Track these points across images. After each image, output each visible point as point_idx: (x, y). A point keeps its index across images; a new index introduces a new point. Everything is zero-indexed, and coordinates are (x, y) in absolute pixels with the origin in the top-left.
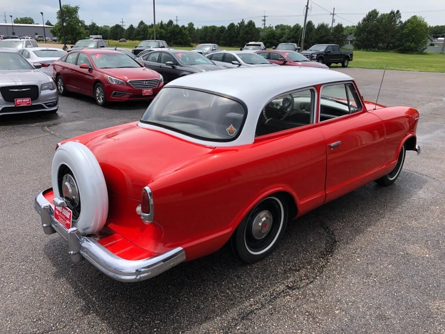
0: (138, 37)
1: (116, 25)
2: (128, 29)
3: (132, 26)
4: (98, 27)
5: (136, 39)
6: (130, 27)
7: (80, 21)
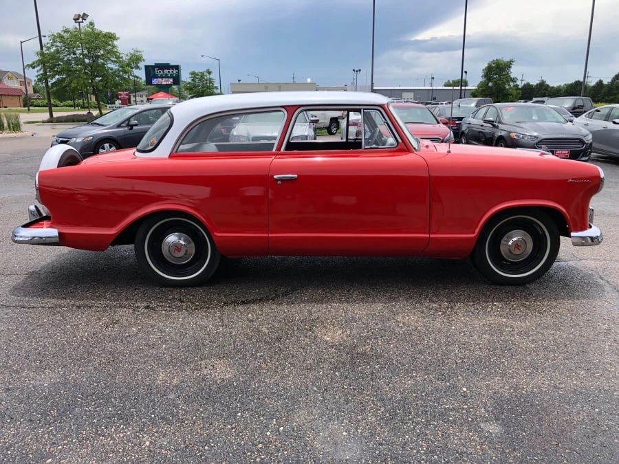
0: (607, 98)
1: (576, 82)
2: (594, 87)
3: (601, 82)
4: (548, 85)
5: (603, 100)
6: (597, 83)
7: (511, 78)
